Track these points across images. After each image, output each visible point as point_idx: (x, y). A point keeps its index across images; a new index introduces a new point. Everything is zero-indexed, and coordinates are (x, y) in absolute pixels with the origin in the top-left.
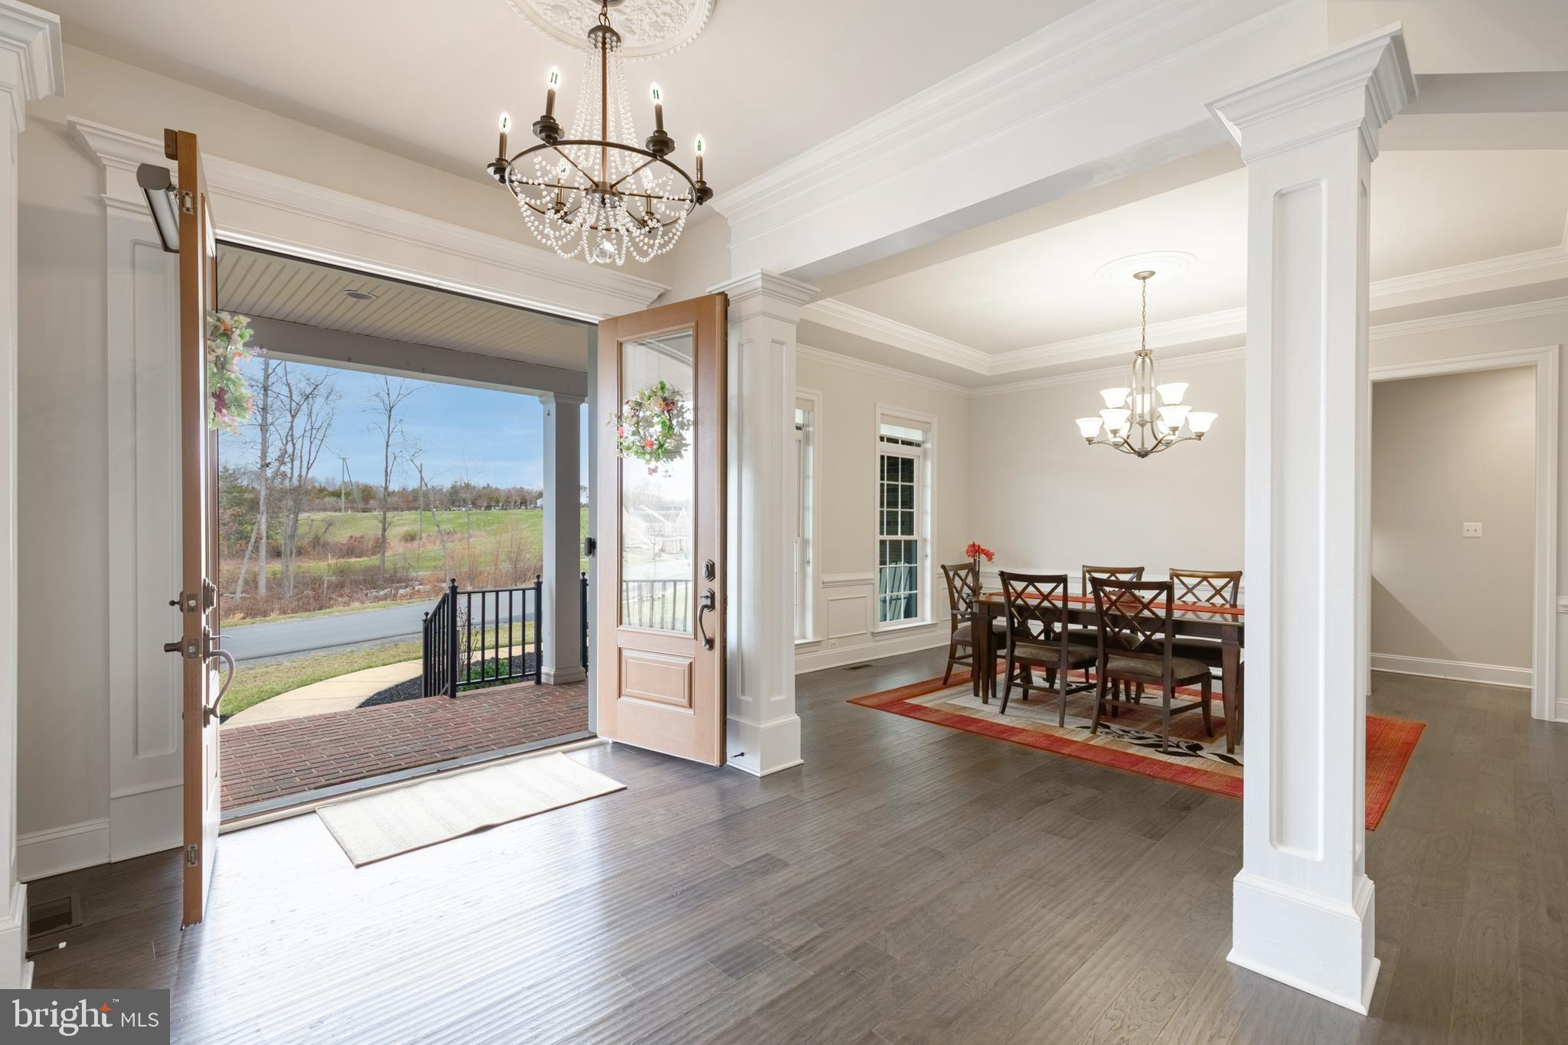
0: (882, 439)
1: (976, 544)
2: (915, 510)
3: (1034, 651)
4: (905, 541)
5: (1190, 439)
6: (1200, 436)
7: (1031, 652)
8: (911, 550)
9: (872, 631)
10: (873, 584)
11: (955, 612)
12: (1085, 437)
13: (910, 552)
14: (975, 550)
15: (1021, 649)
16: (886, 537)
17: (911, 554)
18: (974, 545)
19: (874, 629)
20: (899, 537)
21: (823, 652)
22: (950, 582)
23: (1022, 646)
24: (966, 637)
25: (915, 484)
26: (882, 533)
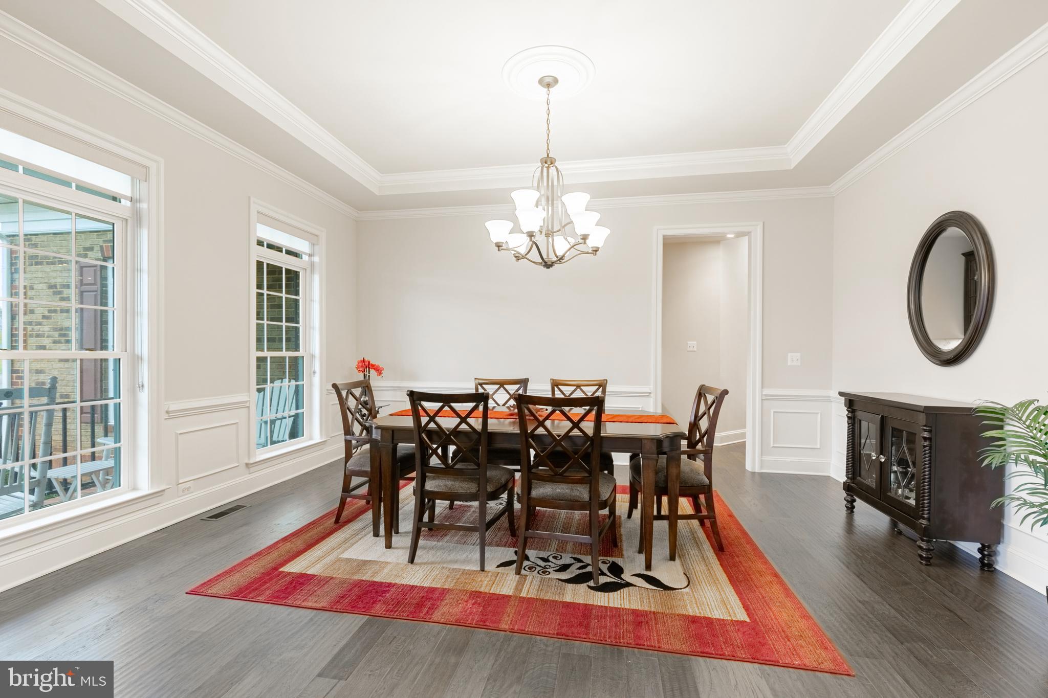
0: (260, 243)
1: (366, 359)
2: (301, 325)
3: (450, 483)
4: (289, 357)
5: (588, 253)
6: (596, 251)
7: (445, 485)
8: (298, 367)
9: (247, 461)
10: (248, 407)
11: (349, 437)
12: (495, 242)
13: (295, 369)
14: (366, 366)
15: (434, 482)
16: (266, 354)
17: (298, 371)
18: (364, 361)
19: (249, 458)
20: (285, 353)
21: (167, 504)
22: (342, 402)
23: (434, 478)
24: (362, 466)
25: (301, 297)
26: (260, 348)
